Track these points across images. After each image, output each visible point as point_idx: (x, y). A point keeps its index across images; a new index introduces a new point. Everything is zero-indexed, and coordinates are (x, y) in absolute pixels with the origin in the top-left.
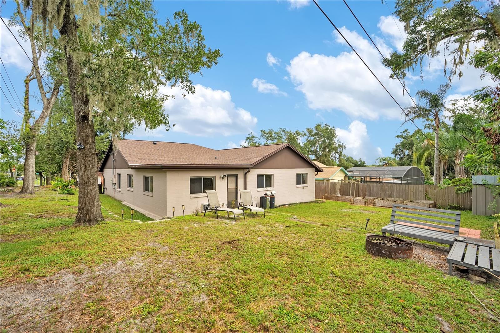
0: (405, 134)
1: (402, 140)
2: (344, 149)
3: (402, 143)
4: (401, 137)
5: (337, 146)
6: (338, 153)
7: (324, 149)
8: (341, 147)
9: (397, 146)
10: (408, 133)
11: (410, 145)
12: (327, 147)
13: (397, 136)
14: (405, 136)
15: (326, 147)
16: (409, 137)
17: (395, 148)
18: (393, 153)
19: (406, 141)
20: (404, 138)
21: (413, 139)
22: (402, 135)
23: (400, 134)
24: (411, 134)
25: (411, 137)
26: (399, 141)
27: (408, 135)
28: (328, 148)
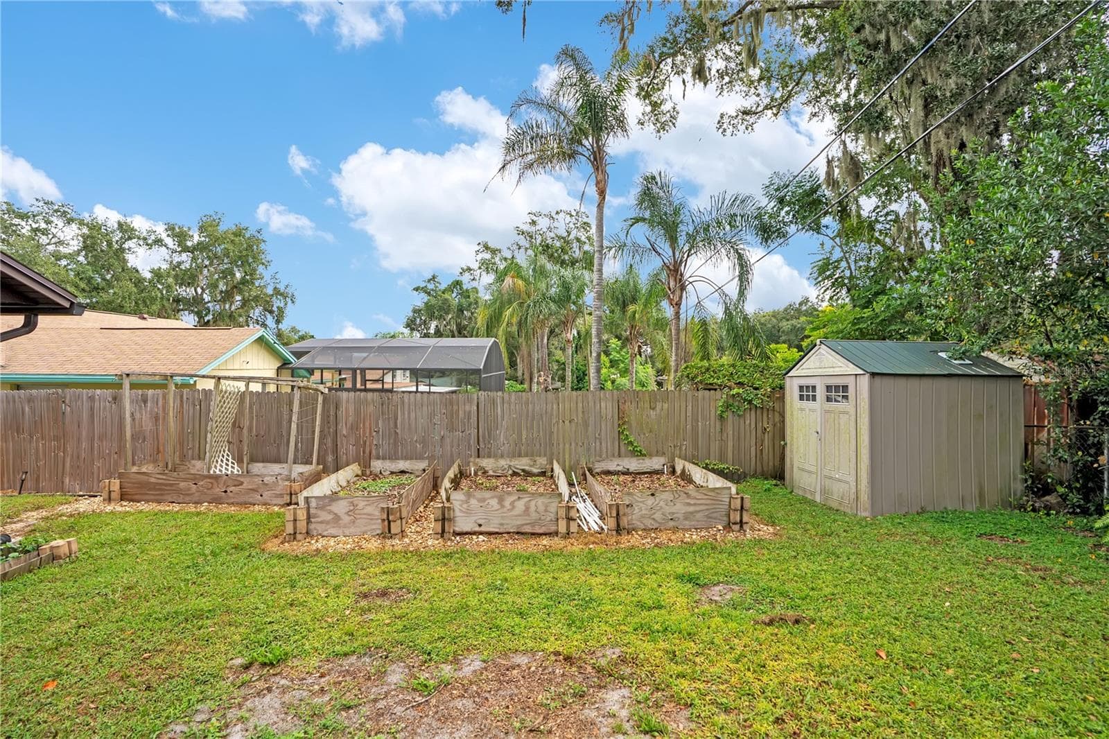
0: (431, 286)
1: (426, 298)
2: (290, 302)
3: (426, 304)
4: (425, 290)
5: (270, 291)
6: (271, 312)
7: (227, 296)
8: (281, 294)
9: (415, 311)
10: (437, 285)
11: (441, 308)
12: (237, 288)
13: (417, 289)
14: (432, 290)
15: (232, 288)
16: (440, 293)
17: (411, 314)
18: (408, 326)
19: (433, 301)
20: (429, 294)
21: (446, 296)
22: (426, 287)
23: (422, 285)
24: (443, 286)
25: (443, 293)
26: (420, 300)
27: (437, 287)
28: (240, 292)
